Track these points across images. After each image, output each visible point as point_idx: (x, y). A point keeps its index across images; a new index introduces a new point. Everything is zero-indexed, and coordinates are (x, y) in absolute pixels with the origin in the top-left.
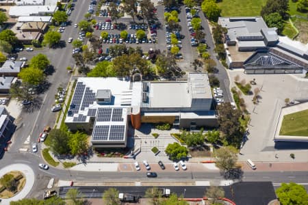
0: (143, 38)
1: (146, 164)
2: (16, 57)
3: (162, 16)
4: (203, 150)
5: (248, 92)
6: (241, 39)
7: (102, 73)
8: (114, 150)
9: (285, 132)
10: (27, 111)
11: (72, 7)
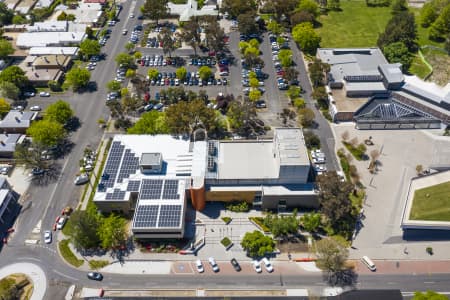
0: (209, 78)
1: (213, 264)
2: (25, 106)
3: (237, 47)
4: (297, 242)
5: (362, 157)
6: (349, 80)
7: (149, 129)
8: (166, 242)
9: (417, 215)
10: (38, 184)
11: (107, 34)
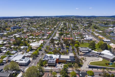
3: (65, 47)
4: (72, 67)
5: (84, 60)
6: (83, 50)
8: (52, 65)
9: (90, 64)
11: (44, 45)
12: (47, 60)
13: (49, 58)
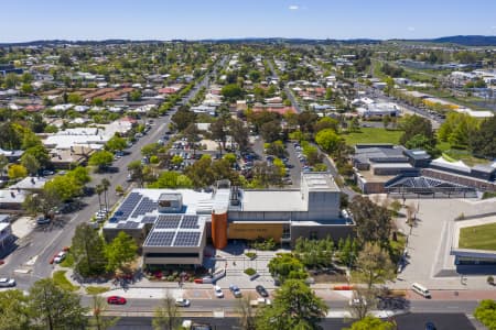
4: (333, 274)
5: (398, 215)
6: (375, 161)
7: (170, 182)
10: (41, 231)
12: (141, 226)
13: (156, 213)
